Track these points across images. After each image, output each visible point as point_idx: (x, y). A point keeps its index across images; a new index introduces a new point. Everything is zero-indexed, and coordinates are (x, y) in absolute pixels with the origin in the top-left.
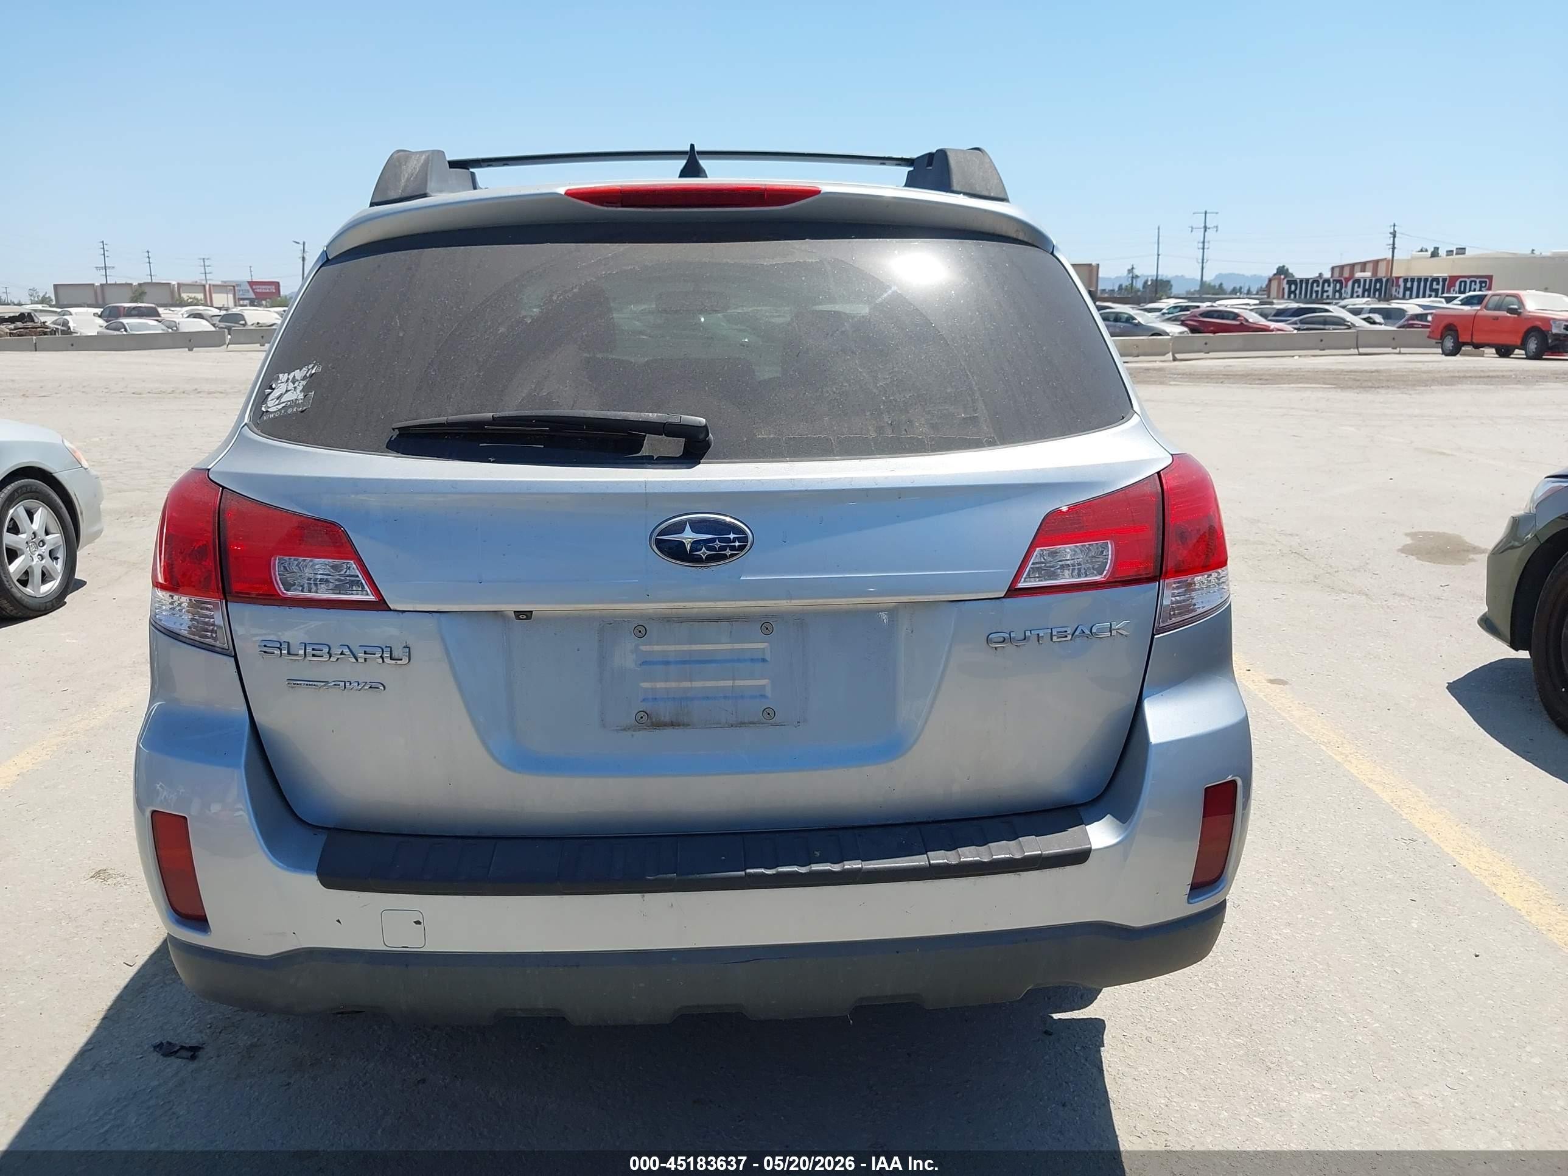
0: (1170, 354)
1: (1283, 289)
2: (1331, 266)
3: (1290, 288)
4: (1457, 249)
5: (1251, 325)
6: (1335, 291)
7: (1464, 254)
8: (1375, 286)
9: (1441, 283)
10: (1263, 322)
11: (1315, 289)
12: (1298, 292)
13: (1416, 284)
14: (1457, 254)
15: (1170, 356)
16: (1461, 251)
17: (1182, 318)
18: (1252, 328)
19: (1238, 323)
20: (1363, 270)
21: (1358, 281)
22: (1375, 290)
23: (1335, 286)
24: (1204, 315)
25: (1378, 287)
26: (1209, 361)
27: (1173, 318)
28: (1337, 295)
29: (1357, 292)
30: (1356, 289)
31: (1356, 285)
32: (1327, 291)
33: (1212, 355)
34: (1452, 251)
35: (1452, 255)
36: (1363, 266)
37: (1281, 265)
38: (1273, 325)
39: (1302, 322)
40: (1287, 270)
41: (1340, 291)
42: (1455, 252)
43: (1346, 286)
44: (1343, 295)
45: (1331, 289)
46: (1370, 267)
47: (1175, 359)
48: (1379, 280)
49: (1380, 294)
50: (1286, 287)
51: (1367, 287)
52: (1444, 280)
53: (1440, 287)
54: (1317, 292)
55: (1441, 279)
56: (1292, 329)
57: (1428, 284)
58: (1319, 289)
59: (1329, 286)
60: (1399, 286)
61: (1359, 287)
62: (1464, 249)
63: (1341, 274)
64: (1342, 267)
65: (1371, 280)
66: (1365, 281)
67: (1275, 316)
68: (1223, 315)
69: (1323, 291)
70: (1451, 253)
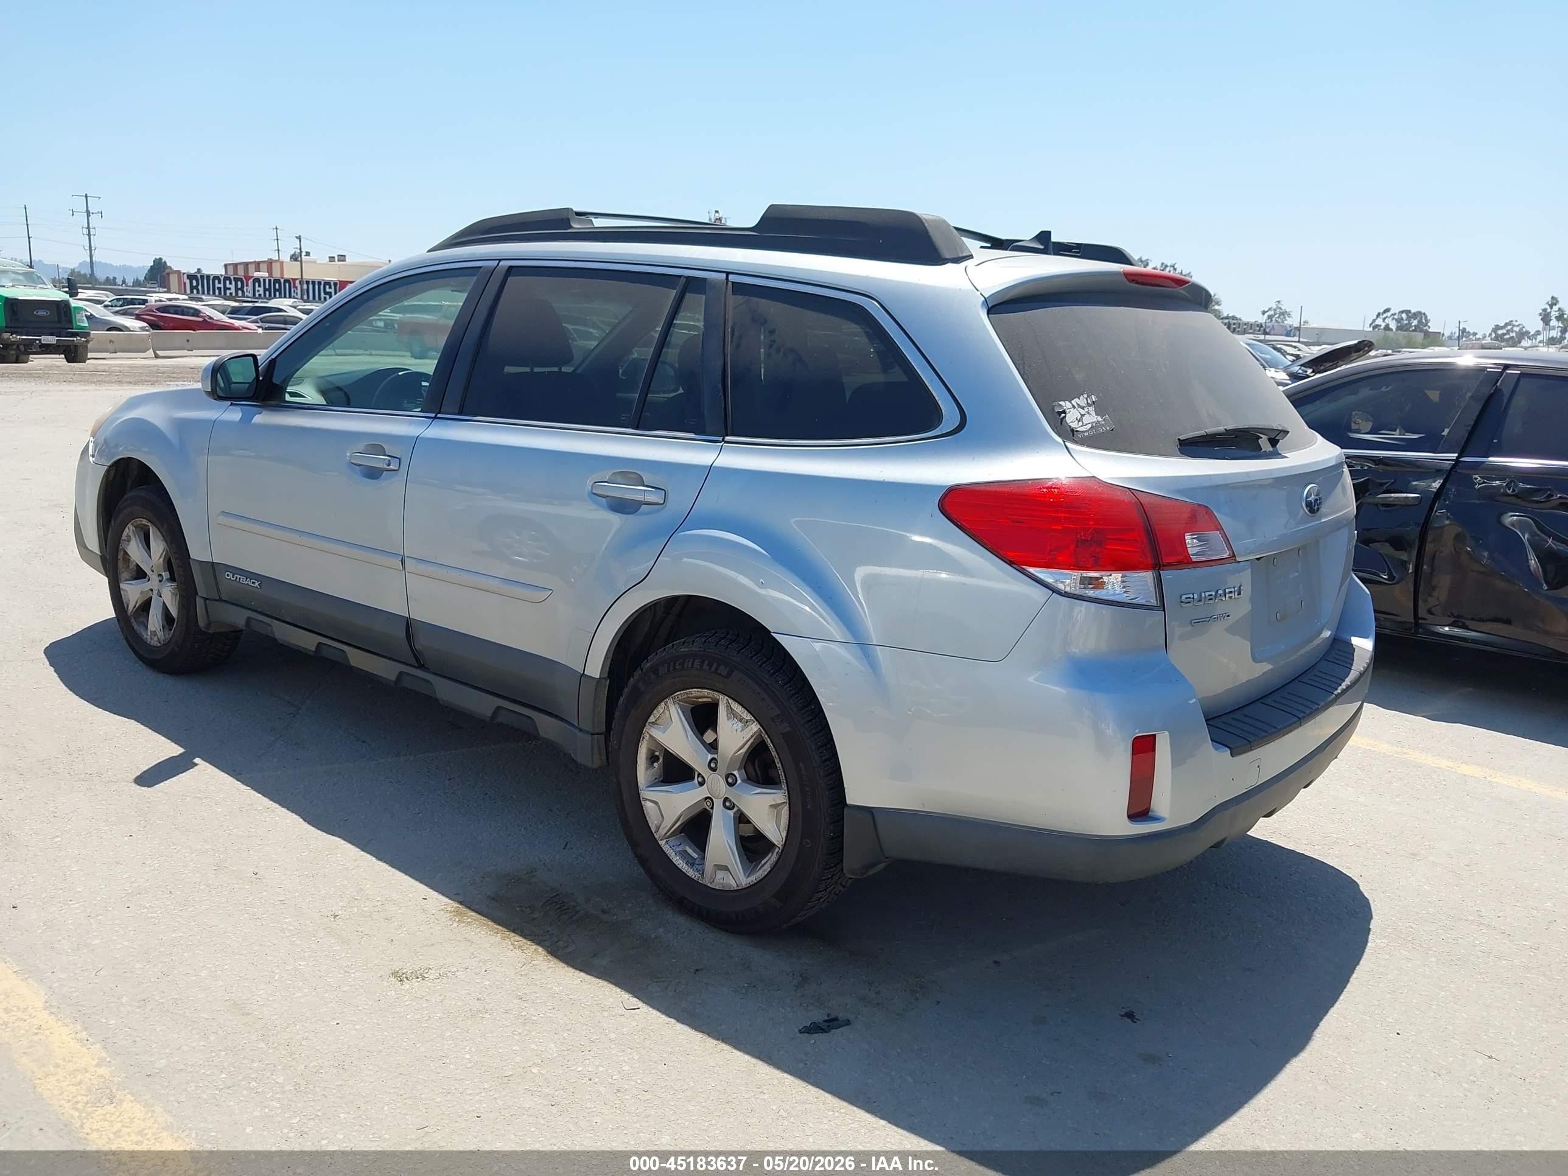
0: (151, 350)
1: (185, 283)
2: (223, 264)
3: (191, 283)
4: (338, 256)
5: (215, 322)
6: (237, 289)
7: (344, 261)
8: (275, 286)
9: (333, 287)
10: (225, 319)
11: (217, 285)
12: (200, 287)
13: (311, 286)
14: (339, 261)
15: (150, 353)
16: (342, 258)
17: (137, 312)
18: (216, 325)
19: (201, 319)
20: (258, 270)
21: (257, 280)
22: (275, 290)
23: (236, 285)
24: (161, 310)
25: (277, 287)
26: (194, 359)
27: (123, 311)
28: (240, 293)
29: (258, 291)
30: (257, 288)
31: (257, 284)
32: (229, 289)
33: (195, 352)
34: (333, 257)
35: (334, 261)
36: (258, 265)
37: (158, 257)
38: (237, 323)
39: (262, 320)
40: (165, 263)
41: (242, 289)
42: (336, 259)
43: (247, 286)
44: (246, 293)
45: (233, 287)
46: (264, 267)
47: (157, 357)
48: (277, 281)
49: (280, 294)
50: (188, 282)
51: (267, 287)
52: (335, 284)
53: (332, 290)
54: (219, 289)
55: (332, 284)
56: (256, 328)
57: (322, 287)
58: (222, 285)
59: (231, 283)
60: (296, 288)
61: (259, 286)
62: (344, 256)
63: (236, 271)
64: (236, 265)
65: (270, 280)
66: (264, 280)
67: (231, 313)
68: (183, 311)
69: (226, 289)
70: (332, 259)
